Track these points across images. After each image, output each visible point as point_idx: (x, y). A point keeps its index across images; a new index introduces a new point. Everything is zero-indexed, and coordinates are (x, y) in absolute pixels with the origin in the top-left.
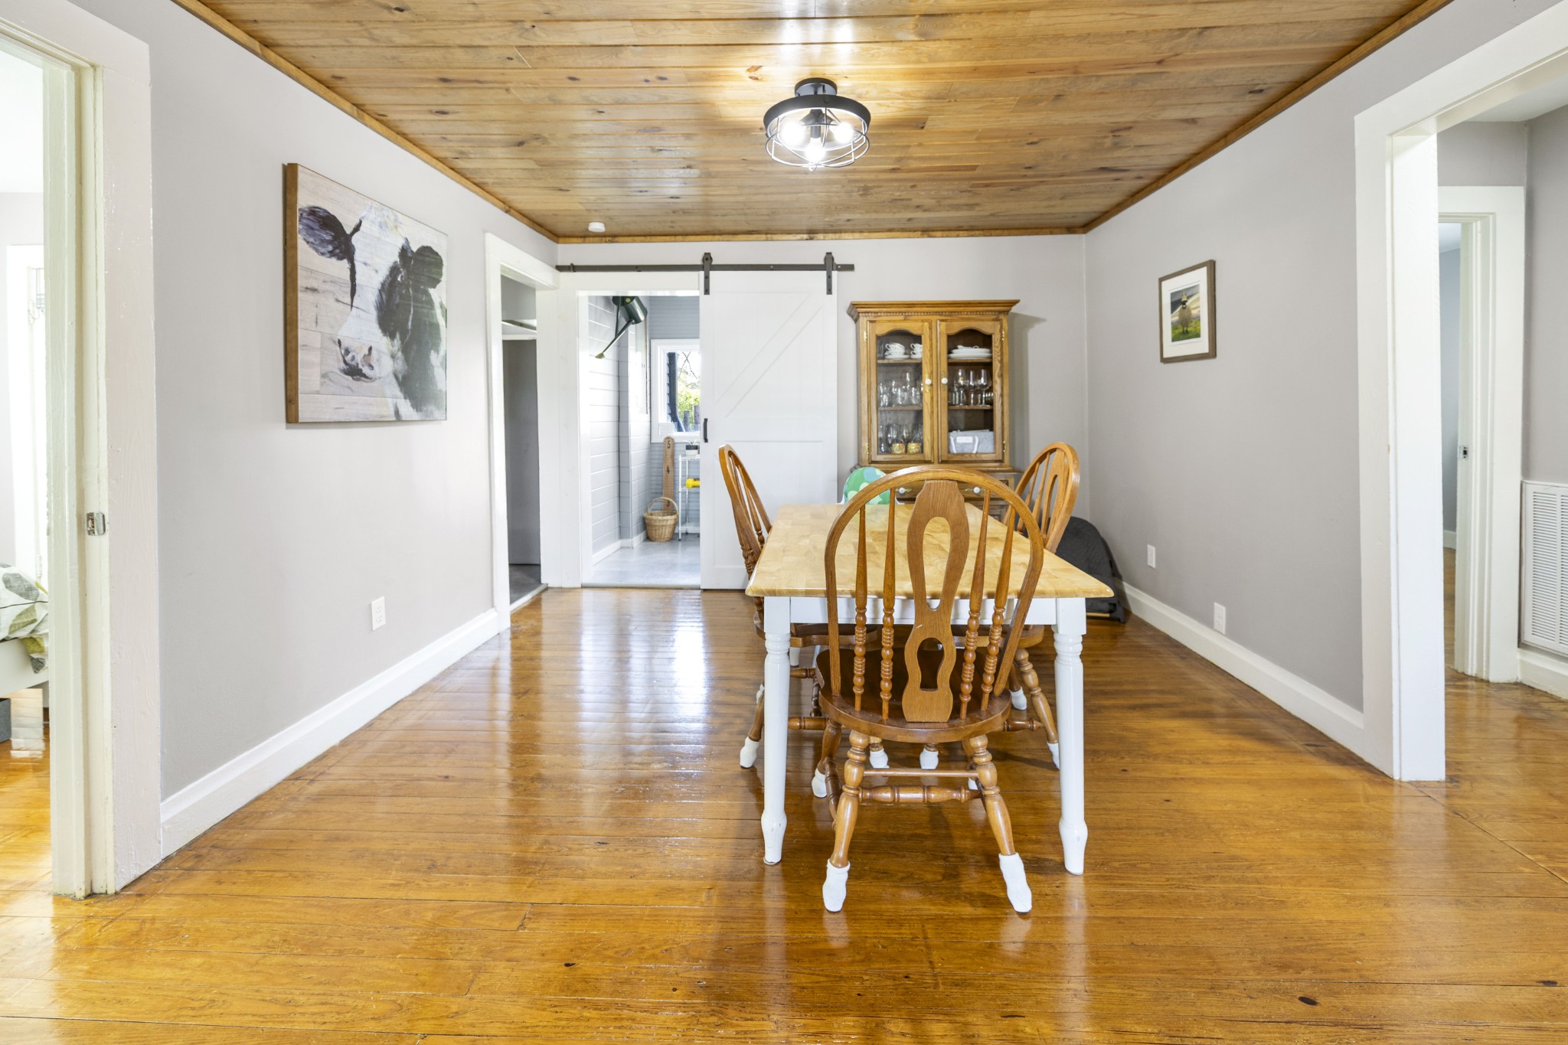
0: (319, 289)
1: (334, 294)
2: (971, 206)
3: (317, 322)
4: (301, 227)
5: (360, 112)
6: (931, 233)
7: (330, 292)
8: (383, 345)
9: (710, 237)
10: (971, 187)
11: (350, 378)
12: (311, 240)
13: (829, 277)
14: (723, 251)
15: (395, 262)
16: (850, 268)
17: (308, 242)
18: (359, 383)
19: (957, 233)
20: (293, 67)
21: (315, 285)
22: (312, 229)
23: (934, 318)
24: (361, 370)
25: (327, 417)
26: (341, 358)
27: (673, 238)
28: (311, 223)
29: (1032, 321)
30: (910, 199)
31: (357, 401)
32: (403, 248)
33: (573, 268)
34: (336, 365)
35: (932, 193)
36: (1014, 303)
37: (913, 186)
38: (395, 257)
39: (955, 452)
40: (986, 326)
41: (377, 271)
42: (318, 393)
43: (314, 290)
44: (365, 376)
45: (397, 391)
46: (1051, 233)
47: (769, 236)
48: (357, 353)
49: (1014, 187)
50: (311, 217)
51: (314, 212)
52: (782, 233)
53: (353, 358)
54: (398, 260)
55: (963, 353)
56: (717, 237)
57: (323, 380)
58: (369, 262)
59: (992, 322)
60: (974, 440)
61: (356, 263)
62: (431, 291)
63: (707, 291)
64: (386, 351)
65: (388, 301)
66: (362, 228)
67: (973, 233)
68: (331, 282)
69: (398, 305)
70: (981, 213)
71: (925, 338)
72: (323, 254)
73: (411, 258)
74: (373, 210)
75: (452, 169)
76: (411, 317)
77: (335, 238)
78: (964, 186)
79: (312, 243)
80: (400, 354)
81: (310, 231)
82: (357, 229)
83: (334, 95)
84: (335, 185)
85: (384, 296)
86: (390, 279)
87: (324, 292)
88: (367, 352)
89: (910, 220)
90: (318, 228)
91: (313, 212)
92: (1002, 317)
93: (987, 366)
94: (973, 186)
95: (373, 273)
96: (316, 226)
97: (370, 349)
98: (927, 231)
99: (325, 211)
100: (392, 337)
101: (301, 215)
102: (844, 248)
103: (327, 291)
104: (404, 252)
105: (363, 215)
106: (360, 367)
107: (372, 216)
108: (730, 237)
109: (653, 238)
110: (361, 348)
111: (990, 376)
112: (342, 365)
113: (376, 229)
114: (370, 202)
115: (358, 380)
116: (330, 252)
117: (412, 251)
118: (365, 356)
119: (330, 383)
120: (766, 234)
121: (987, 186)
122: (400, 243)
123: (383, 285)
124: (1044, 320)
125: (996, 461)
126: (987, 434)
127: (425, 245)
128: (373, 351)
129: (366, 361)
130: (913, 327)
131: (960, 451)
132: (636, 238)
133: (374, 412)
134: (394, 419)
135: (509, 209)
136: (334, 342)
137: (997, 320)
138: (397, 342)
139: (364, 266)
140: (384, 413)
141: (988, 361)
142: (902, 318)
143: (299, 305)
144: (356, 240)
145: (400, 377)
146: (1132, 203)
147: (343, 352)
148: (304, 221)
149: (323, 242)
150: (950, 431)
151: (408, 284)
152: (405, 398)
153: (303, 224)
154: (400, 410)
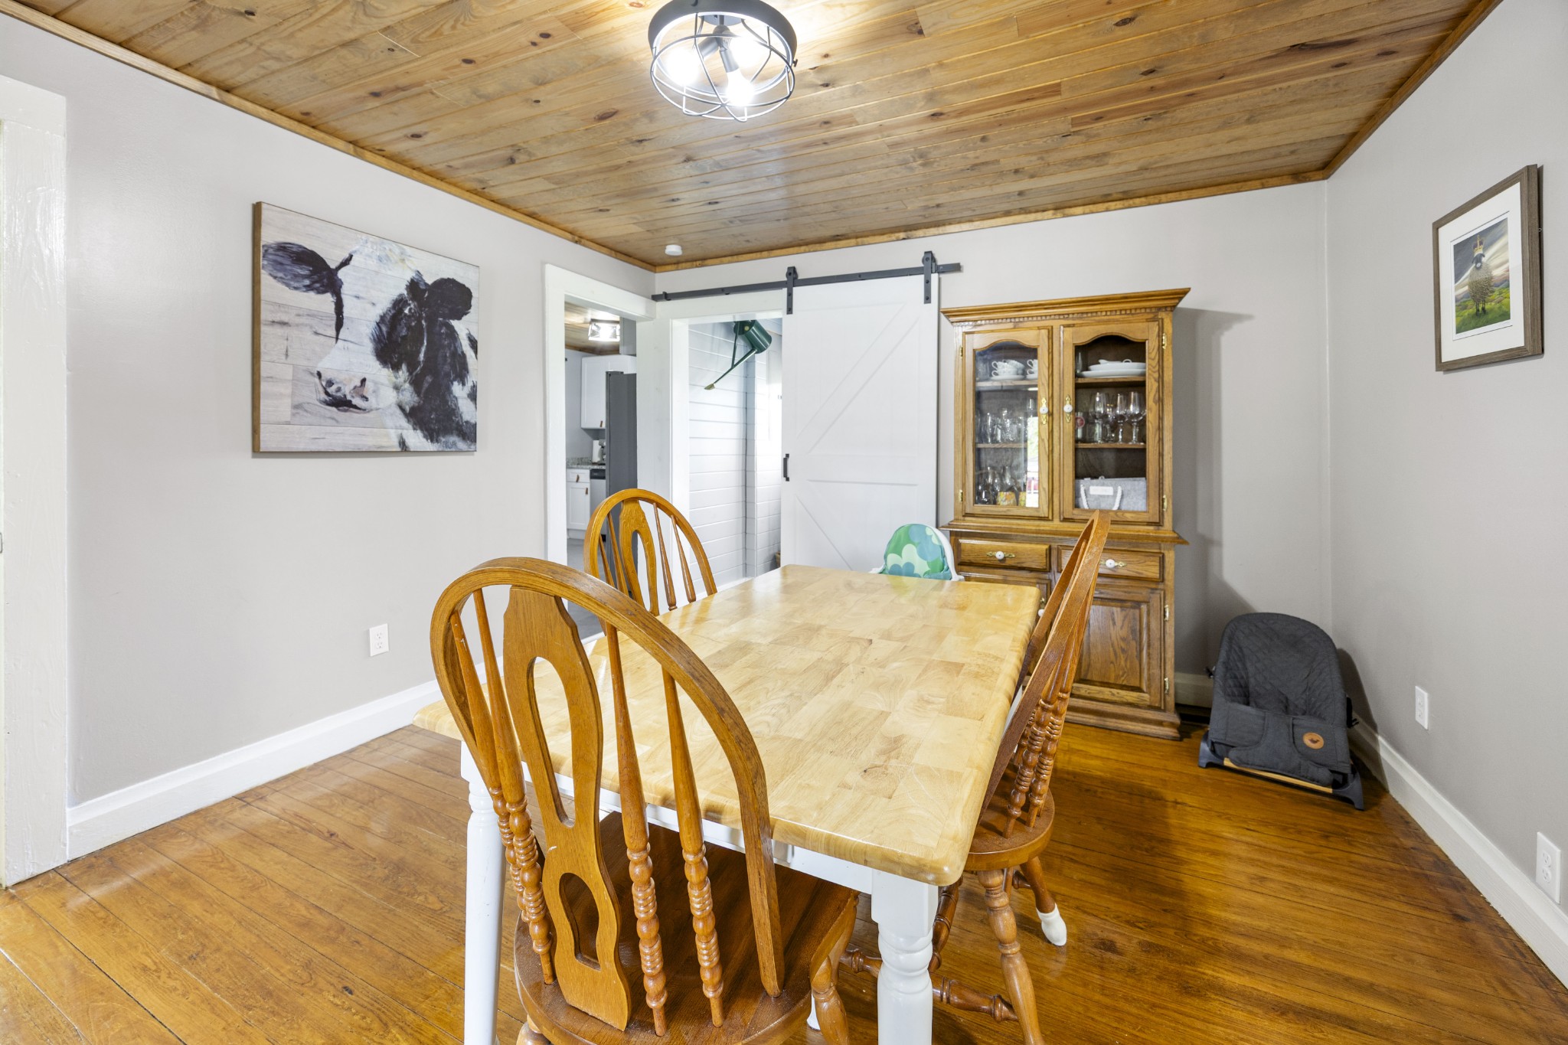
0: (290, 322)
1: (311, 327)
2: (1100, 158)
3: (287, 355)
4: (265, 262)
5: (359, 149)
6: (1067, 211)
7: (306, 325)
8: (381, 376)
9: (796, 249)
10: (1073, 125)
11: (334, 409)
12: (280, 275)
13: (928, 282)
14: (809, 263)
15: (401, 295)
16: (956, 268)
17: (275, 278)
18: (347, 414)
19: (1106, 205)
20: (264, 110)
21: (285, 318)
22: (281, 264)
23: (1056, 324)
24: (351, 401)
25: (301, 447)
26: (321, 389)
27: (758, 255)
28: (279, 259)
29: (1225, 320)
30: (997, 161)
31: (345, 431)
32: (412, 280)
33: (667, 297)
34: (313, 394)
35: (1021, 145)
36: (1182, 293)
37: (984, 139)
38: (401, 290)
39: (1086, 507)
40: (1133, 330)
41: (374, 304)
42: (288, 423)
43: (283, 324)
44: (355, 407)
45: (403, 421)
46: (1263, 187)
47: (859, 240)
48: (345, 385)
49: (1148, 114)
50: (280, 253)
51: (285, 247)
52: (874, 235)
53: (339, 390)
54: (405, 293)
55: (1106, 369)
56: (803, 248)
57: (295, 411)
58: (361, 295)
59: (1146, 324)
60: (1115, 492)
61: (343, 296)
62: (454, 323)
63: (790, 310)
64: (387, 382)
65: (389, 333)
66: (352, 262)
67: (1131, 202)
68: (308, 315)
69: (404, 338)
70: (1123, 168)
71: (1043, 352)
72: (296, 288)
73: (424, 291)
74: (369, 245)
75: (493, 201)
76: (423, 349)
77: (313, 273)
78: (1062, 124)
79: (281, 278)
80: (407, 385)
81: (279, 267)
82: (346, 262)
83: (321, 135)
84: (315, 221)
85: (384, 329)
86: (393, 312)
87: (297, 325)
88: (359, 384)
89: (1021, 193)
90: (289, 263)
91: (282, 248)
92: (1162, 315)
93: (1137, 386)
94: (1075, 122)
95: (369, 306)
96: (287, 261)
97: (363, 381)
98: (1061, 208)
99: (300, 246)
100: (396, 368)
101: (266, 251)
102: (945, 245)
103: (302, 324)
104: (414, 286)
105: (354, 249)
106: (349, 398)
107: (368, 250)
108: (817, 246)
109: (740, 257)
110: (351, 380)
111: (1142, 404)
112: (323, 396)
113: (373, 264)
114: (364, 237)
115: (345, 411)
116: (305, 286)
117: (426, 284)
118: (355, 387)
119: (305, 414)
120: (857, 237)
121: (1098, 118)
122: (409, 275)
123: (383, 318)
124: (1249, 317)
125: (1149, 524)
126: (1139, 484)
127: (445, 276)
128: (367, 383)
129: (357, 393)
130: (1026, 337)
131: (1093, 506)
132: (724, 259)
133: (369, 442)
134: (399, 449)
135: (578, 238)
136: (312, 374)
137: (1154, 320)
138: (403, 373)
139: (355, 299)
140: (384, 444)
141: (1140, 379)
142: (1011, 325)
143: (262, 338)
144: (341, 274)
145: (408, 409)
146: (1393, 107)
147: (324, 384)
148: (271, 257)
149: (296, 276)
150: (1078, 476)
151: (421, 315)
152: (414, 429)
153: (269, 260)
154: (407, 441)
